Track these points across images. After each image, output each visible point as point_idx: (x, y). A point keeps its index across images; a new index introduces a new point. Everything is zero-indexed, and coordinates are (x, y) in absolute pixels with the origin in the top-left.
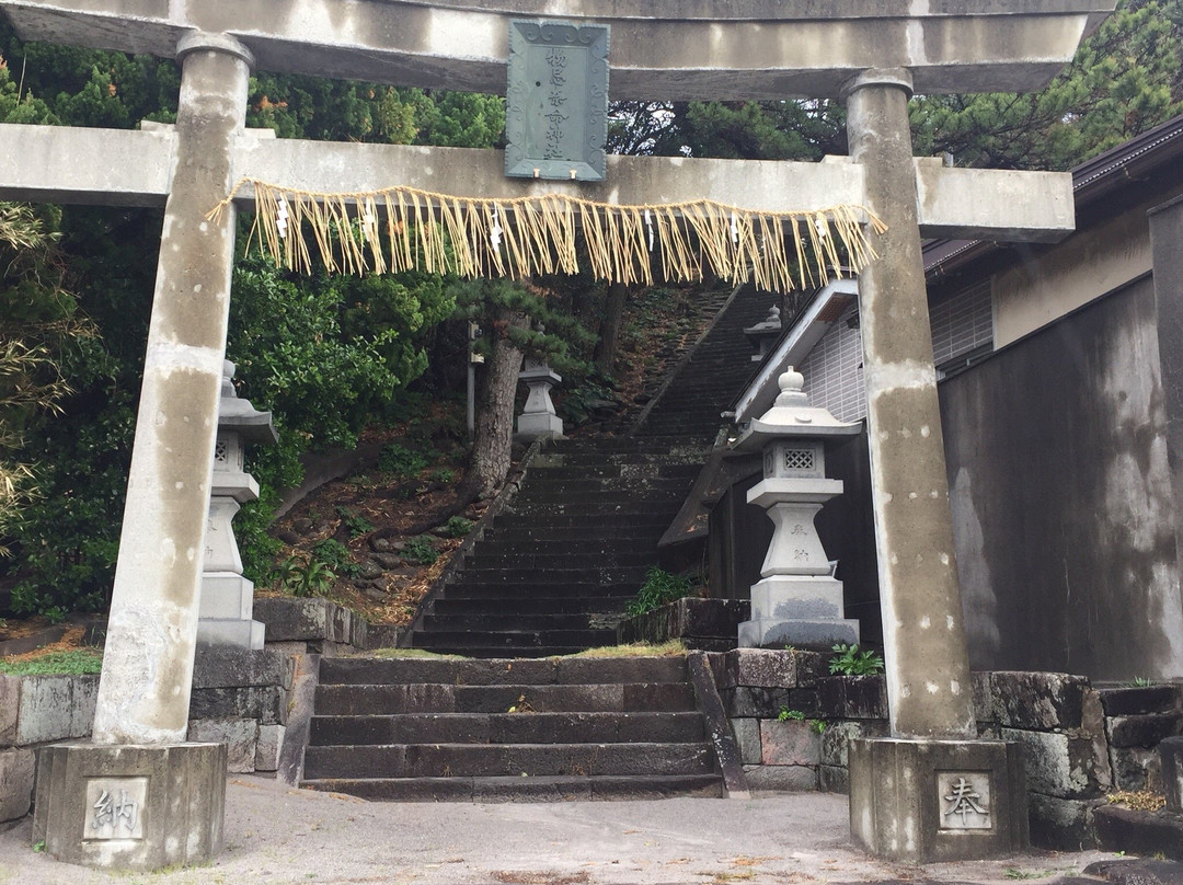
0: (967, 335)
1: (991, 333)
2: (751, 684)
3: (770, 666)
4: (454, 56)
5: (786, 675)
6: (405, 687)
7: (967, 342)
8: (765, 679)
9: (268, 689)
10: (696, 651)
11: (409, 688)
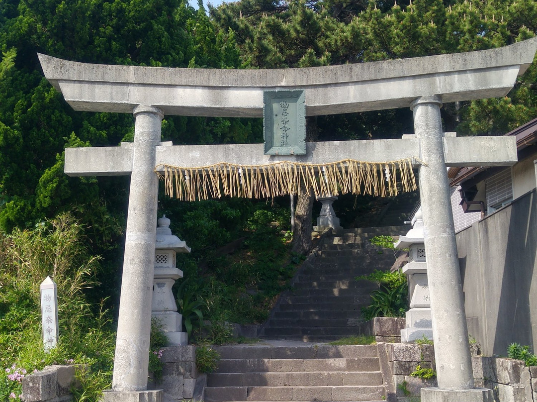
0: (503, 192)
1: (512, 192)
2: (400, 360)
3: (409, 351)
4: (241, 106)
5: (416, 355)
6: (248, 361)
7: (503, 196)
8: (406, 358)
9: (187, 363)
10: (381, 343)
11: (249, 361)
